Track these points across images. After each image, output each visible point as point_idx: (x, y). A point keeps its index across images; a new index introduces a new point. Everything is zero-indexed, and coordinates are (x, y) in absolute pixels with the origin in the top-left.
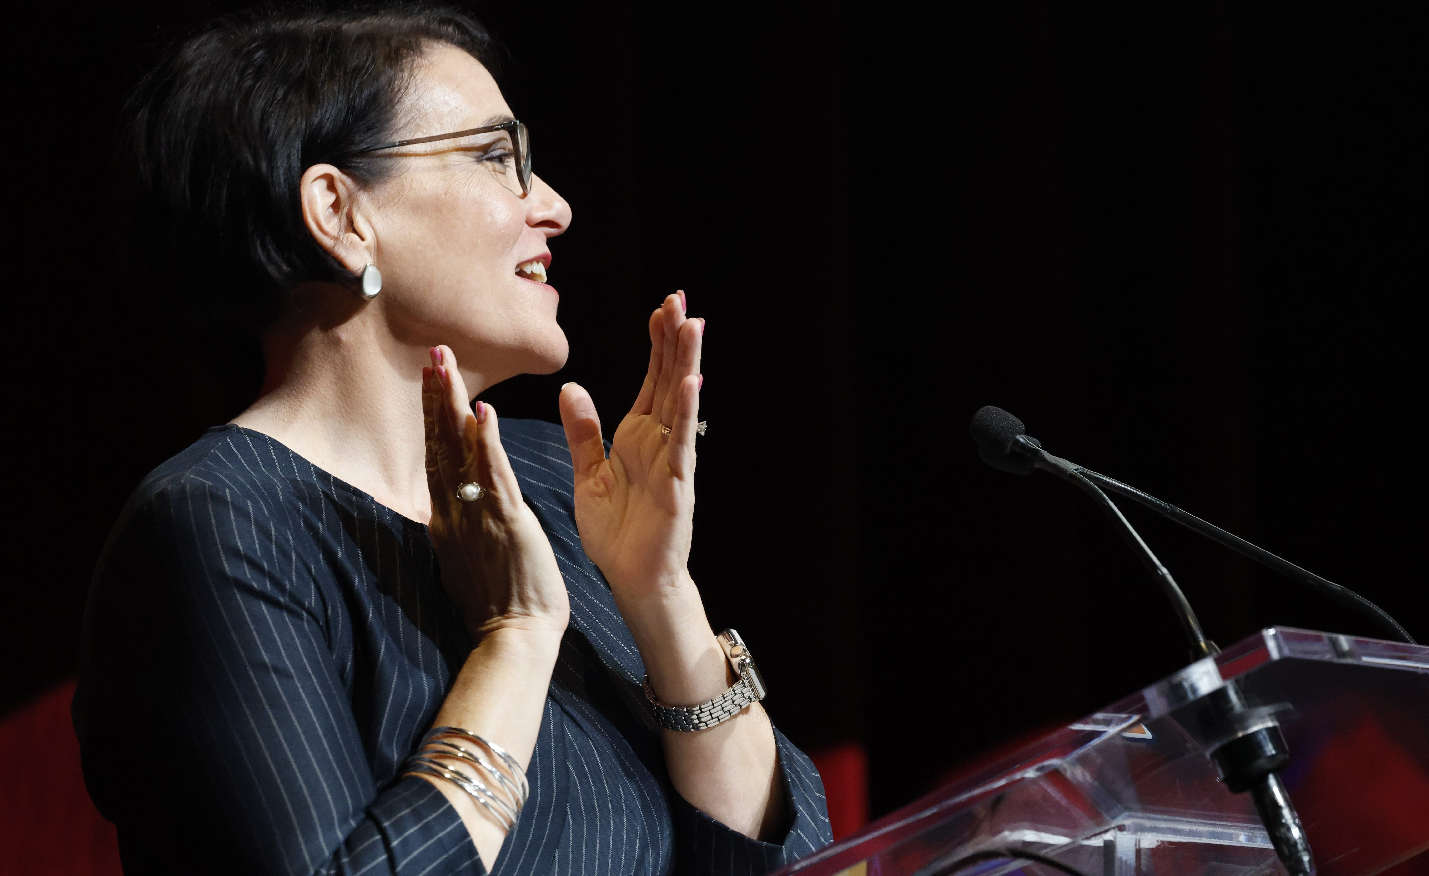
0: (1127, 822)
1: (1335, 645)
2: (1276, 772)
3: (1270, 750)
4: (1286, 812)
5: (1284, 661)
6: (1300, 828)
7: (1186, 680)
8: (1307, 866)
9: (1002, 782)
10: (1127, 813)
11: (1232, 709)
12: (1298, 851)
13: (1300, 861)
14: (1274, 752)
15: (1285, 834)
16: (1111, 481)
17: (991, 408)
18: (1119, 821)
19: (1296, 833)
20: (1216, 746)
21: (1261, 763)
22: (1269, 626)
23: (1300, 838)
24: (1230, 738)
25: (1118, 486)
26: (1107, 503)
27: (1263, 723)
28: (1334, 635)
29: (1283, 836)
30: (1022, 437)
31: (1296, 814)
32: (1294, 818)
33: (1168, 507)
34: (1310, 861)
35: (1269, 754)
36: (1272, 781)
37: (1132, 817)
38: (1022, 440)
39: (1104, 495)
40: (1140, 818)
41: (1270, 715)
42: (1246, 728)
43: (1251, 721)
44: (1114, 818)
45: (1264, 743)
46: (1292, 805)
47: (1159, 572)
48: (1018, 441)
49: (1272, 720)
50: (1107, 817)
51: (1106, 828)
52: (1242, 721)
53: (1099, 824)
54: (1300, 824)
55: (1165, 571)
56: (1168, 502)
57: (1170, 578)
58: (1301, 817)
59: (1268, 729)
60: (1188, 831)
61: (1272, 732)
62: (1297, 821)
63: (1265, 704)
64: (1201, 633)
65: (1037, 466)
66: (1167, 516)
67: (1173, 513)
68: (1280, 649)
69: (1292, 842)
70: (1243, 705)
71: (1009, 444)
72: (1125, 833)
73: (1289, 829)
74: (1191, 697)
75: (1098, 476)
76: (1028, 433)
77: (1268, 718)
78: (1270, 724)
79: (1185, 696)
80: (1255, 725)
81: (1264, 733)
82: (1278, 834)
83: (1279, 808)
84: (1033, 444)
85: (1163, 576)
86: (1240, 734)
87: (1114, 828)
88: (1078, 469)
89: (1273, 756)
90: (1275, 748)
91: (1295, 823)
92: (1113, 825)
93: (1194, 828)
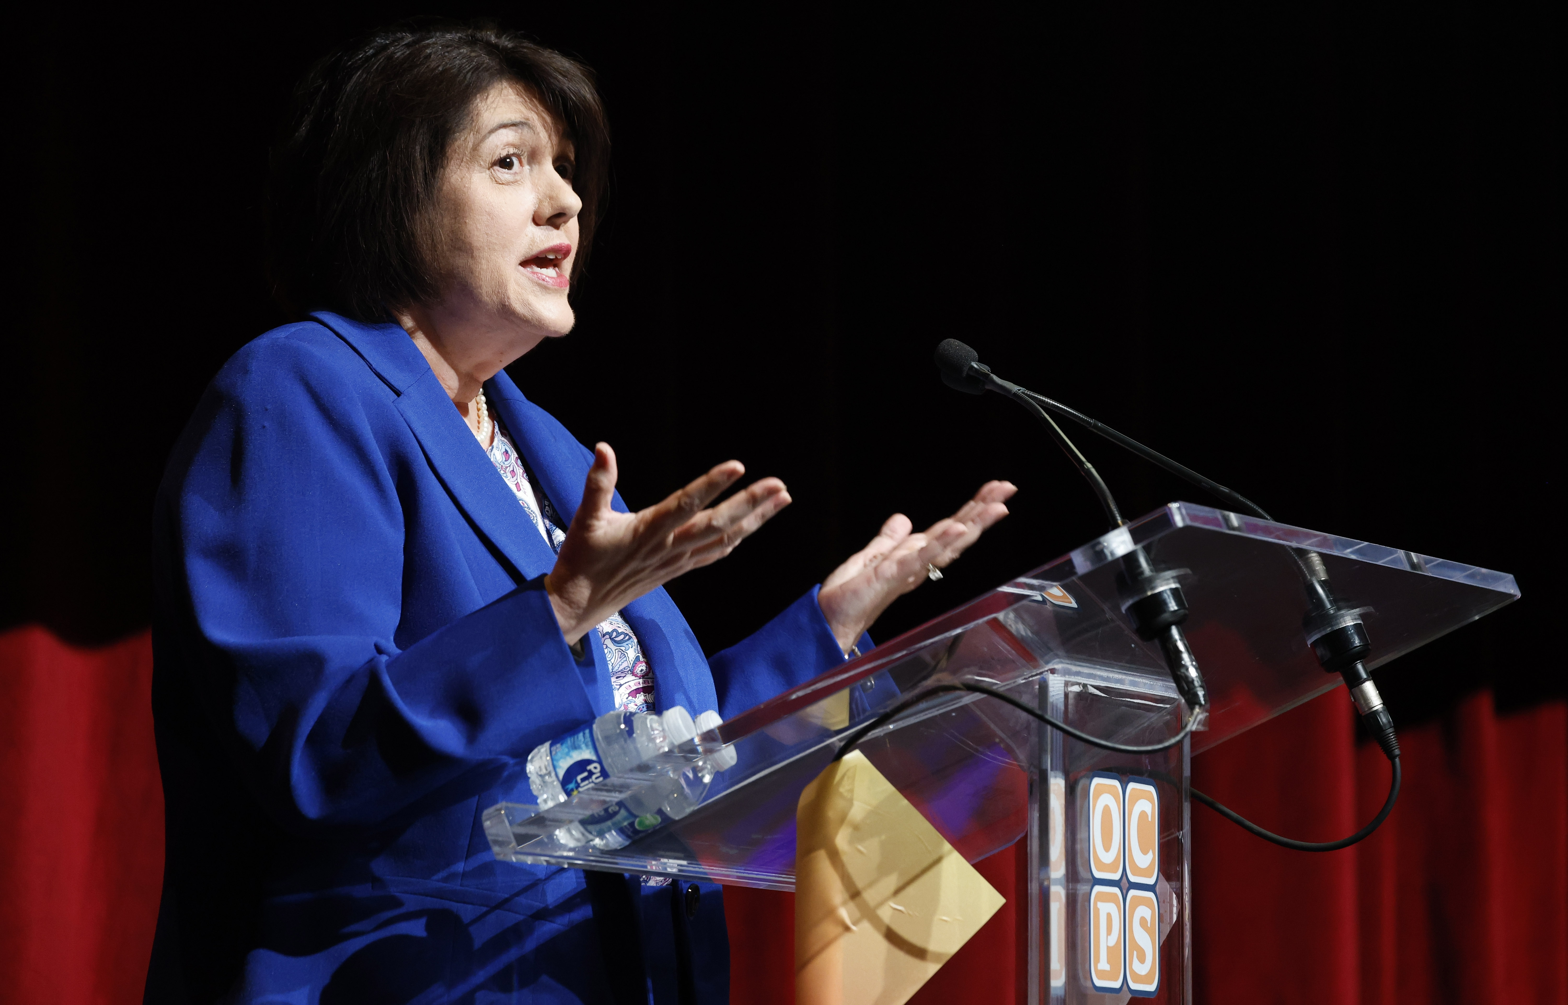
0: (1058, 666)
1: (1227, 520)
2: (1177, 624)
3: (1173, 606)
4: (1185, 656)
5: (1186, 528)
6: (1196, 669)
7: (1107, 547)
8: (1202, 699)
9: (959, 631)
10: (1058, 660)
11: (1142, 573)
12: (1195, 687)
13: (1197, 695)
14: (1176, 608)
15: (1184, 673)
16: (1046, 400)
17: (952, 340)
18: (1050, 666)
19: (1193, 673)
20: (1130, 602)
21: (1166, 616)
22: (1175, 501)
23: (1196, 677)
24: (1142, 596)
25: (1052, 404)
26: (1044, 415)
27: (1167, 584)
28: (1227, 513)
29: (1183, 675)
30: (976, 364)
31: (1193, 658)
32: (1192, 661)
33: (1091, 421)
34: (1204, 696)
35: (1172, 609)
36: (1175, 632)
37: (1062, 663)
38: (975, 366)
39: (1040, 409)
40: (1068, 664)
41: (1173, 578)
42: (1153, 588)
43: (1158, 582)
44: (1047, 663)
45: (1168, 600)
46: (1191, 650)
47: (1085, 466)
48: (973, 367)
49: (1175, 583)
50: (1041, 662)
51: (1041, 671)
52: (1150, 582)
53: (1035, 667)
54: (1197, 666)
55: (1089, 465)
56: (1092, 418)
57: (1093, 471)
58: (1197, 660)
59: (1172, 590)
60: (1106, 677)
61: (1174, 592)
62: (1194, 663)
63: (1169, 569)
64: (1117, 511)
65: (987, 387)
66: (1091, 429)
67: (1096, 426)
68: (1183, 519)
69: (1190, 680)
70: (1151, 571)
71: (966, 369)
72: (1056, 675)
73: (1187, 669)
74: (1110, 558)
75: (1037, 396)
76: (980, 361)
77: (1172, 581)
78: (1173, 586)
79: (1105, 556)
80: (1161, 586)
81: (1169, 592)
82: (1179, 673)
83: (1180, 652)
84: (985, 369)
85: (1088, 470)
86: (1149, 593)
87: (1047, 671)
88: (1020, 390)
89: (1175, 611)
90: (1177, 605)
91: (1192, 665)
92: (1046, 669)
93: (1111, 675)
